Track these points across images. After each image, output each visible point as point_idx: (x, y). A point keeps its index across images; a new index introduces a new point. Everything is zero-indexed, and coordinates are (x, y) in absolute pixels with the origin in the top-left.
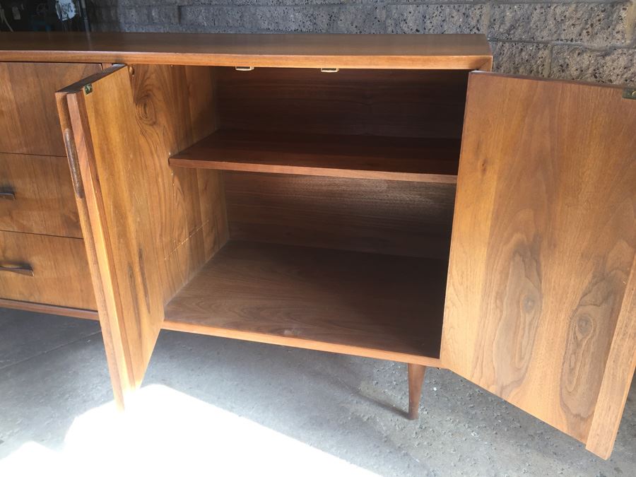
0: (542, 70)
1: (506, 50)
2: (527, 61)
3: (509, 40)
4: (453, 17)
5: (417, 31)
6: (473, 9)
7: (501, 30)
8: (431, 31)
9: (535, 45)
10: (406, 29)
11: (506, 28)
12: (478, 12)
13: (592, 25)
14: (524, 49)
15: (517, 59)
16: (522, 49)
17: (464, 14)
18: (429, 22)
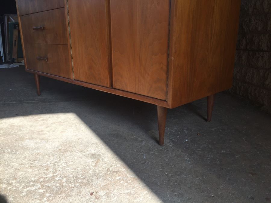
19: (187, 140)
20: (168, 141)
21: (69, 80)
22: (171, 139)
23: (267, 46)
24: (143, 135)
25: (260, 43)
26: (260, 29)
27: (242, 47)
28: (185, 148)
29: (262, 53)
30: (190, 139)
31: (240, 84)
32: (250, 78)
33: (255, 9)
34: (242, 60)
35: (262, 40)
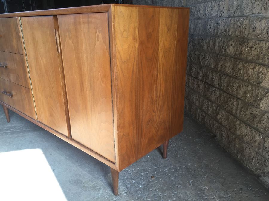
0: (245, 31)
1: (232, 22)
2: (239, 26)
3: (234, 16)
4: (215, 7)
5: (204, 15)
6: (221, 2)
7: (232, 11)
8: (208, 15)
9: (243, 17)
10: (200, 15)
11: (234, 10)
12: (223, 3)
13: (266, 3)
14: (239, 20)
15: (236, 26)
16: (238, 20)
17: (219, 5)
18: (207, 11)
19: (140, 186)
20: (124, 188)
21: (33, 120)
22: (126, 186)
23: (218, 84)
24: (102, 180)
25: (213, 80)
26: (213, 66)
27: (200, 78)
28: (137, 198)
29: (214, 89)
30: (144, 184)
31: (199, 111)
32: (206, 108)
33: (209, 47)
34: (200, 90)
35: (214, 77)
